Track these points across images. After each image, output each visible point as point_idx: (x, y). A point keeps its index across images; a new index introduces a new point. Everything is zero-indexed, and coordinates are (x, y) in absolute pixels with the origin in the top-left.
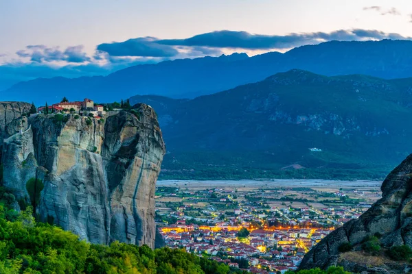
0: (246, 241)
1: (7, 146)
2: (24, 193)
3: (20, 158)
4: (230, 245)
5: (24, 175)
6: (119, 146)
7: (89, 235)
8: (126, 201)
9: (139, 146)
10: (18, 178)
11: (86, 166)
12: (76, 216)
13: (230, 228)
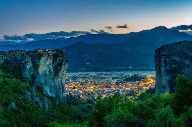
0: (76, 90)
1: (23, 64)
2: (30, 79)
3: (28, 68)
4: (72, 91)
5: (29, 73)
6: (57, 63)
7: (50, 91)
8: (59, 80)
9: (63, 63)
10: (28, 74)
11: (48, 69)
12: (46, 86)
13: (70, 86)
